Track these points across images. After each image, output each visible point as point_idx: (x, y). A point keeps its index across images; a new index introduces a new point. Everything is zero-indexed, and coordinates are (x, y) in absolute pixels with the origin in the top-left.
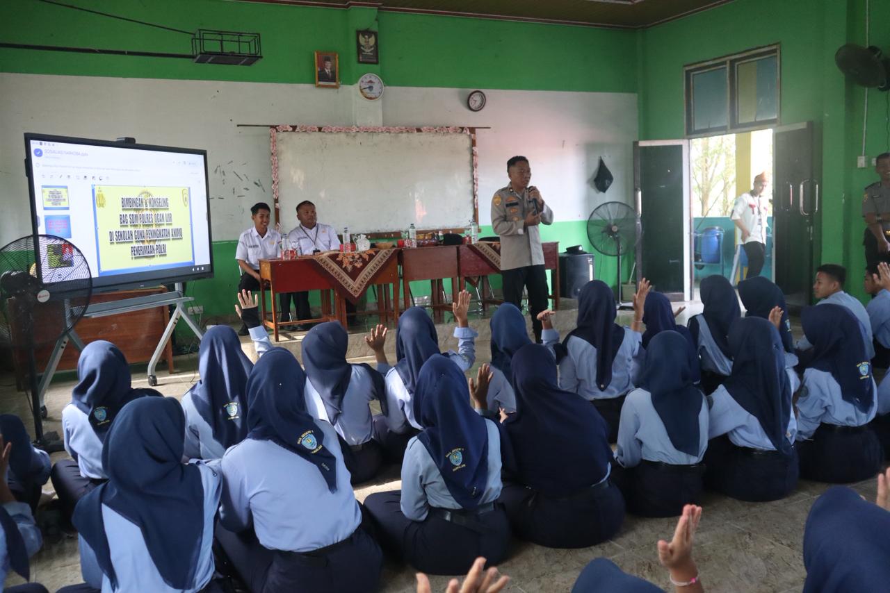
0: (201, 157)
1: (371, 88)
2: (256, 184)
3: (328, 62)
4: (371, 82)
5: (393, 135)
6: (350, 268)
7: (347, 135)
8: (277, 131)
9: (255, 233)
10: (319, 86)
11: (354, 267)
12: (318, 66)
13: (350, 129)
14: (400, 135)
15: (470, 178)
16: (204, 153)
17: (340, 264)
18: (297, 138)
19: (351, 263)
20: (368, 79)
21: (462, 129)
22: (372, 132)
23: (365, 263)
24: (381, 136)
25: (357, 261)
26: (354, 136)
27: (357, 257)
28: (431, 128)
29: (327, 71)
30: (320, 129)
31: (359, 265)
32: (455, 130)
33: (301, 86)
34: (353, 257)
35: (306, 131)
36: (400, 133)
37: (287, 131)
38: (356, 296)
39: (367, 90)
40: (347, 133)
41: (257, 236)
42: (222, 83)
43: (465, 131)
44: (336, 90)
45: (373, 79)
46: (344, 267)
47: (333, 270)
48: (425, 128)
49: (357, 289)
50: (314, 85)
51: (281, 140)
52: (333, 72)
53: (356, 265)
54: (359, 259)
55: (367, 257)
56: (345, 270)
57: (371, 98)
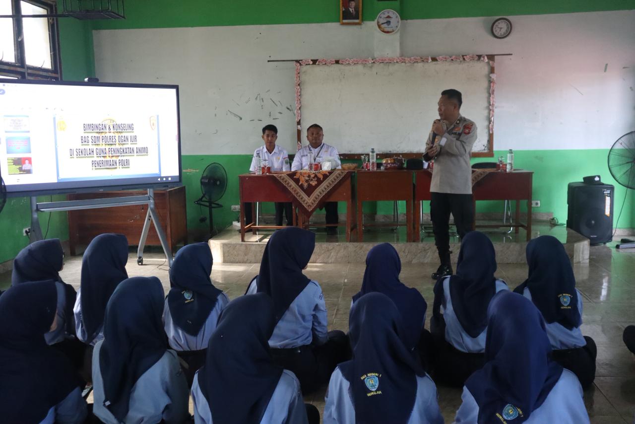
0: (174, 91)
1: (388, 23)
2: (288, 109)
3: (352, 2)
4: (388, 17)
5: (409, 64)
6: (306, 185)
7: (364, 66)
8: (300, 64)
10: (343, 24)
11: (309, 185)
12: (343, 6)
13: (366, 61)
14: (416, 64)
15: (486, 104)
16: (176, 87)
17: (297, 181)
18: (317, 69)
19: (307, 181)
20: (387, 15)
21: (479, 57)
22: (387, 63)
23: (320, 182)
24: (397, 66)
25: (312, 180)
26: (371, 67)
27: (312, 176)
28: (448, 57)
29: (351, 10)
30: (337, 62)
31: (314, 183)
32: (472, 58)
33: (329, 24)
34: (309, 176)
35: (326, 64)
36: (415, 62)
37: (309, 64)
38: (310, 210)
39: (385, 25)
40: (364, 65)
42: (264, 27)
43: (482, 59)
44: (358, 26)
45: (391, 15)
46: (300, 184)
47: (290, 186)
48: (441, 57)
49: (311, 204)
50: (339, 23)
51: (304, 72)
52: (357, 11)
53: (311, 183)
54: (314, 178)
55: (321, 177)
56: (301, 187)
57: (388, 32)
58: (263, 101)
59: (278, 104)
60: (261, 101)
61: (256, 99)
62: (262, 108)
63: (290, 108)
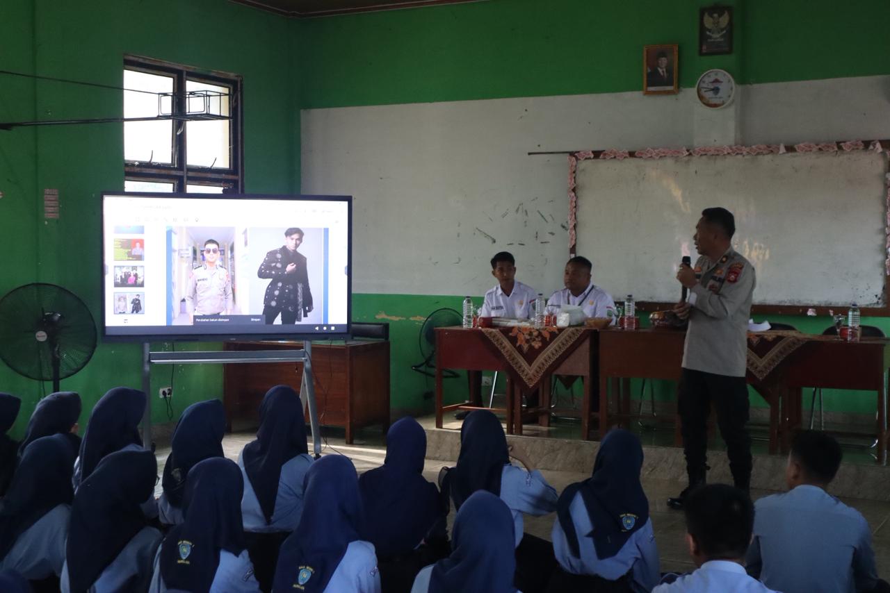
0: (346, 203)
1: (716, 90)
2: (563, 227)
3: (663, 59)
4: (716, 81)
5: (747, 157)
6: (526, 347)
7: (677, 161)
8: (577, 159)
9: (500, 291)
10: (648, 93)
11: (531, 348)
12: (648, 65)
13: (678, 152)
14: (760, 157)
15: (879, 225)
16: (348, 199)
17: (513, 340)
18: (602, 166)
19: (527, 341)
20: (712, 79)
21: (867, 144)
22: (713, 155)
23: (545, 343)
24: (729, 160)
25: (534, 340)
26: (687, 162)
27: (535, 334)
28: (812, 145)
29: (660, 70)
30: (632, 154)
31: (537, 345)
32: (855, 148)
33: (629, 93)
34: (530, 334)
35: (615, 157)
36: (758, 154)
37: (590, 158)
38: (531, 386)
39: (710, 94)
40: (677, 159)
41: (502, 294)
42: (531, 100)
43: (871, 147)
44: (673, 97)
45: (720, 77)
46: (518, 344)
47: (504, 348)
48: (801, 145)
49: (533, 377)
50: (641, 92)
51: (583, 170)
53: (533, 344)
54: (537, 337)
55: (547, 336)
56: (520, 349)
57: (715, 106)
58: (527, 214)
59: (549, 219)
60: (525, 213)
61: (517, 211)
62: (526, 226)
63: (566, 225)
